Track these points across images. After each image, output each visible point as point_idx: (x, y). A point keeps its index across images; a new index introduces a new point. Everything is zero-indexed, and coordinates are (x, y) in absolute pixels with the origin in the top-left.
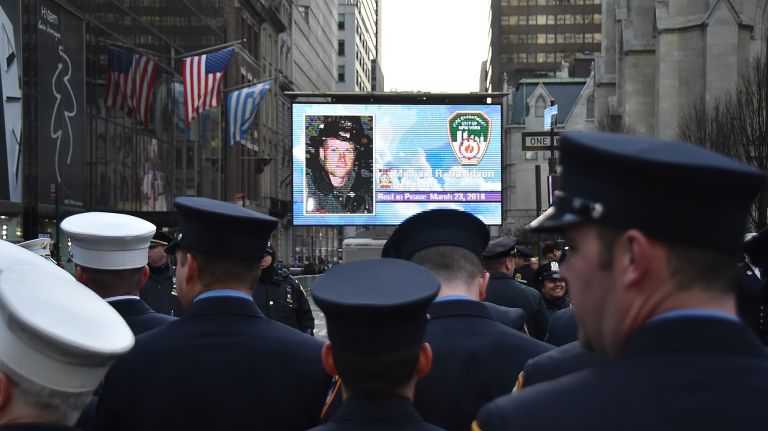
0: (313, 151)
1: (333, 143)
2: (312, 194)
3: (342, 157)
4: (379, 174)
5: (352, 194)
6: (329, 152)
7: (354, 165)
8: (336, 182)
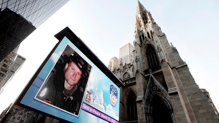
0: (63, 61)
1: (74, 65)
2: (48, 85)
3: (75, 75)
4: (87, 93)
5: (72, 98)
6: (70, 68)
7: (78, 82)
8: (67, 86)
